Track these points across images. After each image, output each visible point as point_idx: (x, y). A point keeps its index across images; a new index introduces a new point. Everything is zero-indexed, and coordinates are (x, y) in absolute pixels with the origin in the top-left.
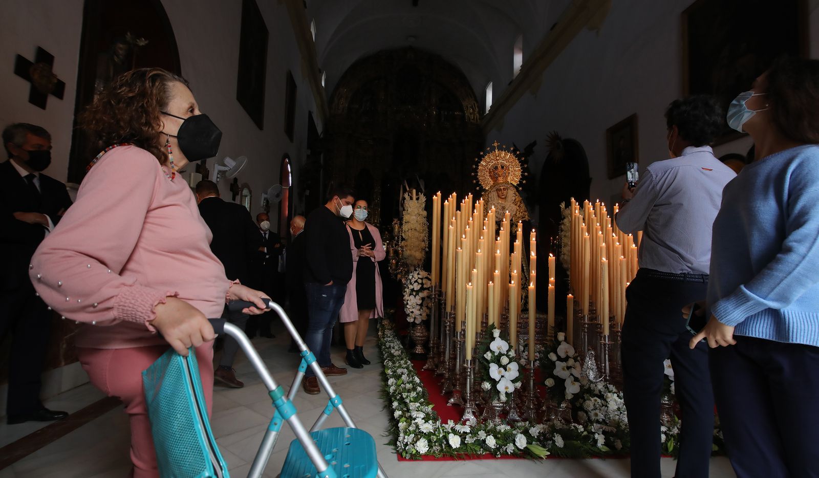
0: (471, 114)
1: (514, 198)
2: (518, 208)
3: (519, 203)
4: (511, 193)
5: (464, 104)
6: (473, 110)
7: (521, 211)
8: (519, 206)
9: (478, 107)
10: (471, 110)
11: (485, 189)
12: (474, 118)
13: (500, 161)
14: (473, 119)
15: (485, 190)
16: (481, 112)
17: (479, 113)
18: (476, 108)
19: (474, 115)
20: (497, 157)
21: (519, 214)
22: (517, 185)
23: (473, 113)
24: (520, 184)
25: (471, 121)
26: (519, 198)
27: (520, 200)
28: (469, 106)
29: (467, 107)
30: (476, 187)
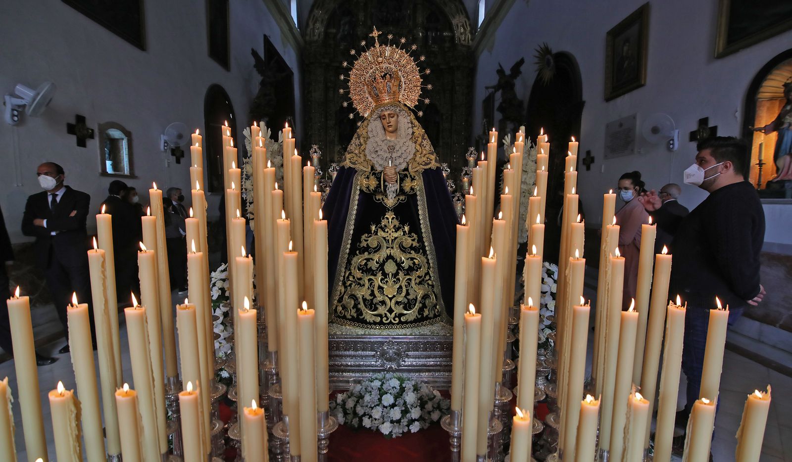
0: (461, 34)
1: (410, 131)
2: (418, 147)
3: (420, 140)
4: (406, 122)
5: (454, 22)
6: (464, 28)
7: (424, 152)
8: (420, 145)
9: (470, 25)
10: (462, 30)
11: (363, 117)
12: (465, 38)
13: (384, 66)
14: (465, 40)
15: (362, 119)
16: (473, 32)
17: (471, 33)
18: (468, 27)
19: (465, 35)
20: (378, 57)
21: (420, 157)
22: (415, 106)
23: (465, 33)
24: (420, 106)
25: (462, 42)
26: (420, 131)
27: (421, 133)
28: (459, 25)
29: (457, 25)
30: (349, 114)
